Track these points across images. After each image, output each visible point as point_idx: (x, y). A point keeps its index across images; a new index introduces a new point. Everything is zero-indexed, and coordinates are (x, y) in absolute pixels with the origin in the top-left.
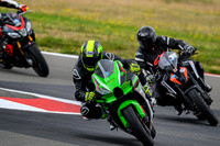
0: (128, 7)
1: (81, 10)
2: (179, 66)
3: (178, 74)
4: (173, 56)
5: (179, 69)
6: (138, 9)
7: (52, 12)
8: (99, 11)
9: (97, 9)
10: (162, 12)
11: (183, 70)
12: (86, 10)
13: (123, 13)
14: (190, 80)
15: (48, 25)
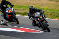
0: (46, 3)
1: (34, 5)
2: (40, 16)
3: (40, 18)
4: (39, 13)
5: (40, 17)
6: (49, 4)
7: (26, 5)
8: (38, 5)
9: (38, 4)
11: (41, 17)
12: (35, 5)
13: (45, 5)
14: (43, 20)
15: (25, 9)
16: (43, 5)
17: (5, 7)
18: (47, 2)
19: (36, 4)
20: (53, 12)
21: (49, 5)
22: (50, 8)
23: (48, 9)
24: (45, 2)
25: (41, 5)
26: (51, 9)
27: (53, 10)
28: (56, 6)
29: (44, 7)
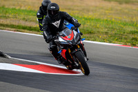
0: (96, 7)
1: (66, 9)
6: (102, 8)
8: (77, 10)
10: (117, 10)
12: (69, 9)
13: (92, 11)
16: (88, 11)
17: (57, 26)
18: (98, 4)
19: (72, 8)
20: (111, 26)
21: (101, 10)
22: (105, 19)
23: (99, 19)
24: (93, 4)
25: (83, 9)
26: (107, 20)
27: (112, 22)
28: (118, 14)
29: (91, 15)
